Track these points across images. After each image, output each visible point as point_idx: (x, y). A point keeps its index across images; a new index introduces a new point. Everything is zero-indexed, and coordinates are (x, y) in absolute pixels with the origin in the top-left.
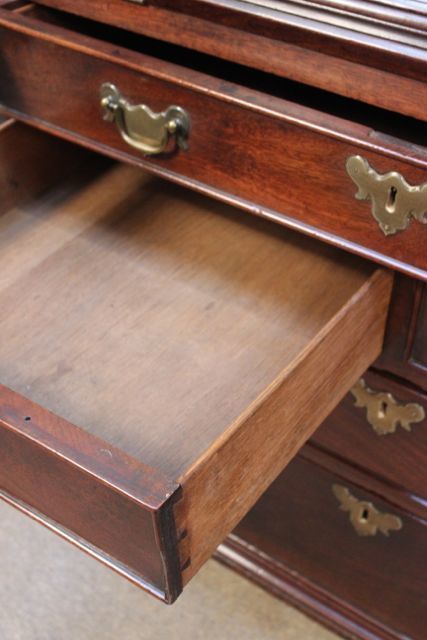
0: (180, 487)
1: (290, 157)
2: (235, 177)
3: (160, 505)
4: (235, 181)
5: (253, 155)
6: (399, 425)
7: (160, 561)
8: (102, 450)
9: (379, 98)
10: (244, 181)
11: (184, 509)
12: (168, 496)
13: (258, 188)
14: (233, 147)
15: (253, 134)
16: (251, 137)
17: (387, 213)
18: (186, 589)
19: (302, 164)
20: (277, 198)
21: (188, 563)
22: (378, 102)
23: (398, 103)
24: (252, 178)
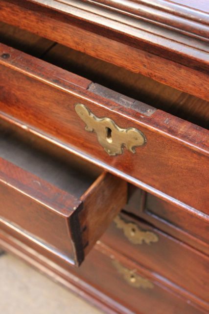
0: (82, 203)
1: (38, 98)
2: (9, 106)
3: (70, 214)
4: (10, 108)
5: (16, 94)
6: (143, 241)
7: (71, 245)
8: (34, 181)
9: (99, 53)
10: (14, 109)
11: (84, 215)
12: (75, 208)
13: (24, 114)
14: (3, 87)
15: (12, 81)
16: (11, 82)
17: (108, 143)
18: (87, 258)
19: (47, 103)
20: (37, 122)
21: (87, 244)
22: (97, 56)
23: (112, 58)
24: (19, 108)
